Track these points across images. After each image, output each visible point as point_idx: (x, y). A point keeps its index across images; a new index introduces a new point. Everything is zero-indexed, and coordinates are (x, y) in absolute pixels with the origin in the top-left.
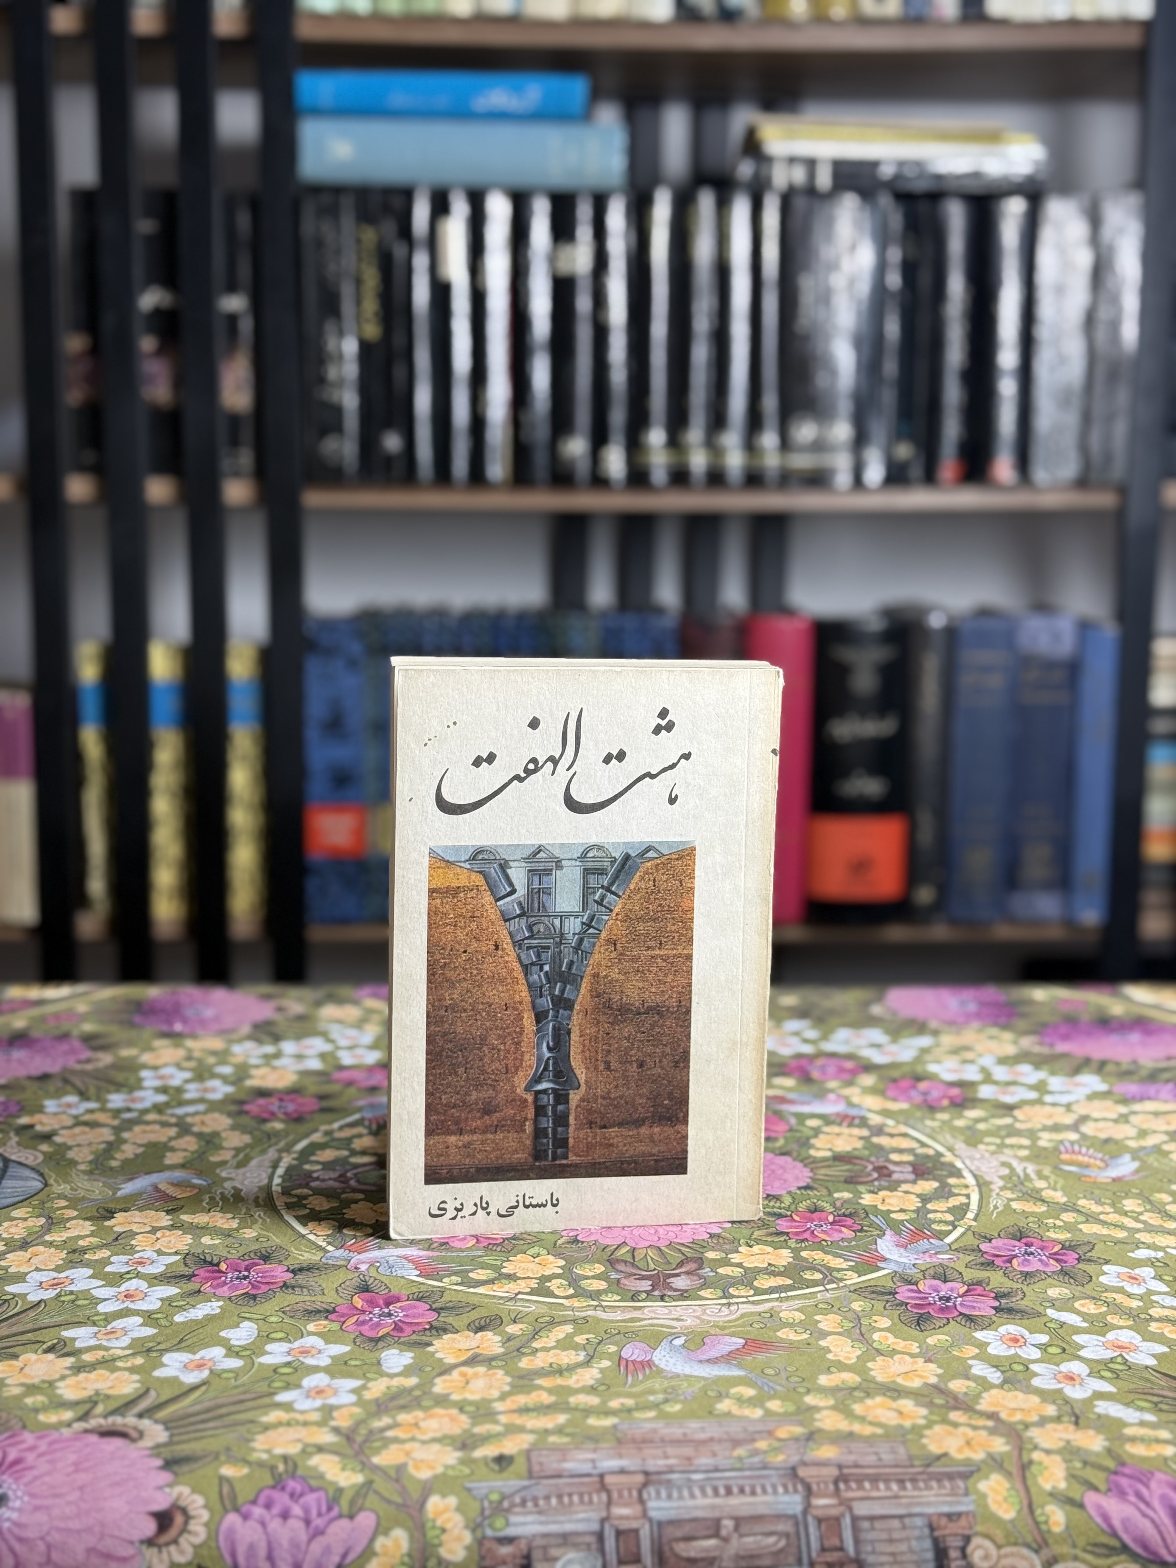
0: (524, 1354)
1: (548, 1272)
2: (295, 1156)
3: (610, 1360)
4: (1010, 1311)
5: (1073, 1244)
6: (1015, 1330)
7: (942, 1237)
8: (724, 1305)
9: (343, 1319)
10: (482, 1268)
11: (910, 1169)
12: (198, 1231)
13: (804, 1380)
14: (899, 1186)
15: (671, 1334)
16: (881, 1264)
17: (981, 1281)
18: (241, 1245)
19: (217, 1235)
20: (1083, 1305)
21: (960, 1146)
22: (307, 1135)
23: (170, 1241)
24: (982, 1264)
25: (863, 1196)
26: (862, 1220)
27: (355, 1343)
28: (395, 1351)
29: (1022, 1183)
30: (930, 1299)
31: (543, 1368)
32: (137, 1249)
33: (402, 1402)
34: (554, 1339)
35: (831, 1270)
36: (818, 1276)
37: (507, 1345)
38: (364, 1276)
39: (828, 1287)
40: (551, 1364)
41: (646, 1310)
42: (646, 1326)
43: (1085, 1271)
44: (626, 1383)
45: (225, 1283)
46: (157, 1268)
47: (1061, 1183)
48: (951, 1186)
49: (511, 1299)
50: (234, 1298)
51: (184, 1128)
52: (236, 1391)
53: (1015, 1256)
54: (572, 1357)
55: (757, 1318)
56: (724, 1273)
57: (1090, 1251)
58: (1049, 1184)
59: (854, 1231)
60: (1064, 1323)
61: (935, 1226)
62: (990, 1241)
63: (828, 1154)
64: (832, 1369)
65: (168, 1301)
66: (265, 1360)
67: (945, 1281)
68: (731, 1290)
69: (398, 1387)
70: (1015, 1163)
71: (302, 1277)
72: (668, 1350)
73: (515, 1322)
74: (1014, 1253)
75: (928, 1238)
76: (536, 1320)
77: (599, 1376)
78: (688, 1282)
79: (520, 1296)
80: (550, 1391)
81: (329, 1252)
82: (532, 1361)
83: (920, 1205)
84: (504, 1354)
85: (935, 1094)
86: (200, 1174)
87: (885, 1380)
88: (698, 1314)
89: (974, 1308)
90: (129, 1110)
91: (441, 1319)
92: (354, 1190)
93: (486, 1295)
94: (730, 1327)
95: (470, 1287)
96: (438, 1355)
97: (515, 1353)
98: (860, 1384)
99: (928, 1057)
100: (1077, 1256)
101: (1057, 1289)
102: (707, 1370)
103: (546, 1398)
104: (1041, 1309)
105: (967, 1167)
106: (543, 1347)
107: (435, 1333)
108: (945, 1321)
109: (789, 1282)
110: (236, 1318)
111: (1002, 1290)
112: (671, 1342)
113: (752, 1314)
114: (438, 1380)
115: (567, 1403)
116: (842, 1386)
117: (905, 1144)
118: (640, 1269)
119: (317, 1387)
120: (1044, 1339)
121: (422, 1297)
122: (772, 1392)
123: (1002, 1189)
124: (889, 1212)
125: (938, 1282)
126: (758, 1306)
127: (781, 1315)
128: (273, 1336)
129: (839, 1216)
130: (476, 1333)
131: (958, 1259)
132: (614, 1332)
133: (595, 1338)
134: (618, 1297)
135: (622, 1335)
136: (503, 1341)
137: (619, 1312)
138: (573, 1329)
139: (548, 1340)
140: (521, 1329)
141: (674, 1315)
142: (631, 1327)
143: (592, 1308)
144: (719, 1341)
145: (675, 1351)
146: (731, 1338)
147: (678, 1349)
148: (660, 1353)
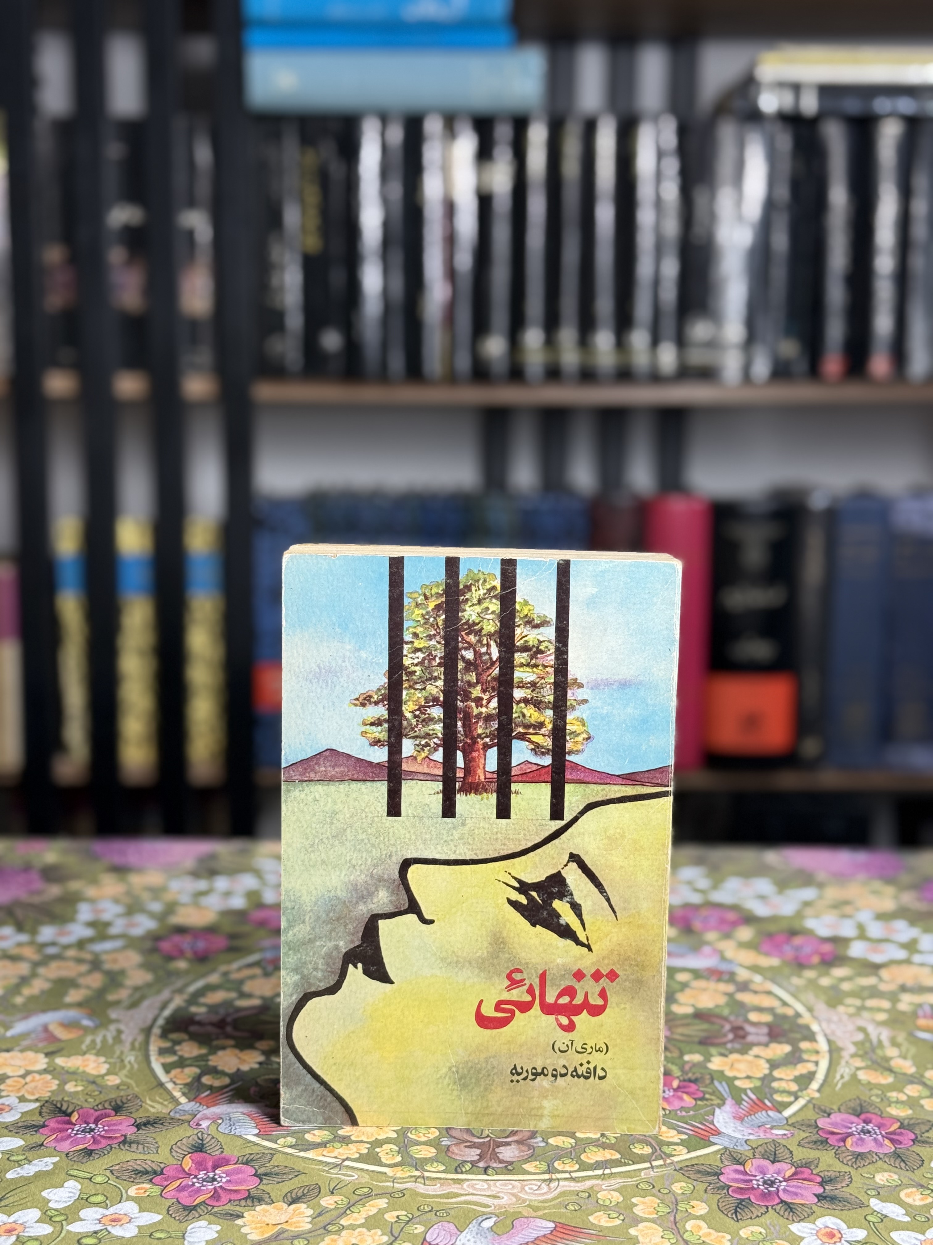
0: (329, 1232)
1: (382, 1136)
2: (185, 996)
4: (833, 1199)
5: (912, 1122)
6: (834, 1224)
7: (780, 1109)
8: (545, 1180)
9: (166, 1183)
10: (320, 1128)
11: (765, 1030)
12: (66, 1077)
14: (750, 1049)
15: (484, 1214)
16: (711, 1139)
17: (810, 1162)
18: (101, 1092)
19: (82, 1081)
20: (908, 1195)
21: (821, 1007)
22: (204, 975)
23: (36, 1087)
24: (815, 1142)
25: (713, 1059)
26: (706, 1086)
27: (168, 1211)
28: (203, 1223)
29: (873, 1050)
30: (754, 1182)
32: (3, 1094)
34: (364, 1216)
35: (661, 1143)
36: (648, 1150)
37: (316, 1220)
38: (203, 1133)
39: (655, 1163)
41: (465, 1185)
42: (461, 1203)
43: (918, 1154)
45: (69, 1136)
46: (14, 1116)
47: (913, 1050)
48: (801, 1051)
49: (337, 1165)
50: (72, 1153)
51: (96, 964)
53: (851, 1134)
54: (377, 1238)
55: (574, 1197)
56: (555, 1144)
57: (927, 1131)
58: (901, 1052)
59: (695, 1099)
60: (886, 1216)
61: (778, 1097)
62: (829, 1115)
63: (690, 1010)
65: (8, 1154)
66: (76, 1228)
67: (773, 1162)
68: (556, 1164)
70: (871, 1028)
71: (144, 1132)
72: (474, 1233)
73: (332, 1193)
74: (850, 1131)
75: (766, 1108)
76: (354, 1193)
78: (517, 1153)
79: (347, 1163)
81: (181, 1104)
82: (335, 1241)
83: (767, 1072)
84: (310, 1232)
85: (807, 950)
86: (92, 1015)
88: (515, 1191)
89: (796, 1194)
90: (53, 944)
91: (261, 1187)
92: (228, 1036)
93: (314, 1160)
94: (545, 1208)
95: (301, 1150)
96: (244, 1230)
97: (322, 1231)
99: (809, 911)
100: (913, 1137)
101: (886, 1175)
104: (864, 1198)
105: (823, 1031)
106: (351, 1224)
107: (251, 1204)
108: (765, 1209)
109: (618, 1156)
110: (63, 1176)
111: (829, 1174)
112: (480, 1224)
113: (571, 1193)
117: (767, 1002)
118: (473, 1135)
120: (860, 1234)
121: (251, 1160)
123: (853, 1056)
124: (736, 1078)
125: (767, 1163)
126: (579, 1185)
127: (599, 1196)
128: (92, 1199)
129: (684, 1081)
130: (289, 1205)
131: (793, 1135)
132: (427, 1209)
133: (406, 1215)
134: (442, 1168)
135: (434, 1213)
136: (314, 1216)
137: (439, 1185)
138: (387, 1203)
139: (358, 1217)
140: (336, 1202)
141: (492, 1191)
142: (445, 1203)
143: (413, 1179)
144: (528, 1225)
145: (481, 1235)
146: (542, 1221)
147: (485, 1233)
148: (466, 1237)
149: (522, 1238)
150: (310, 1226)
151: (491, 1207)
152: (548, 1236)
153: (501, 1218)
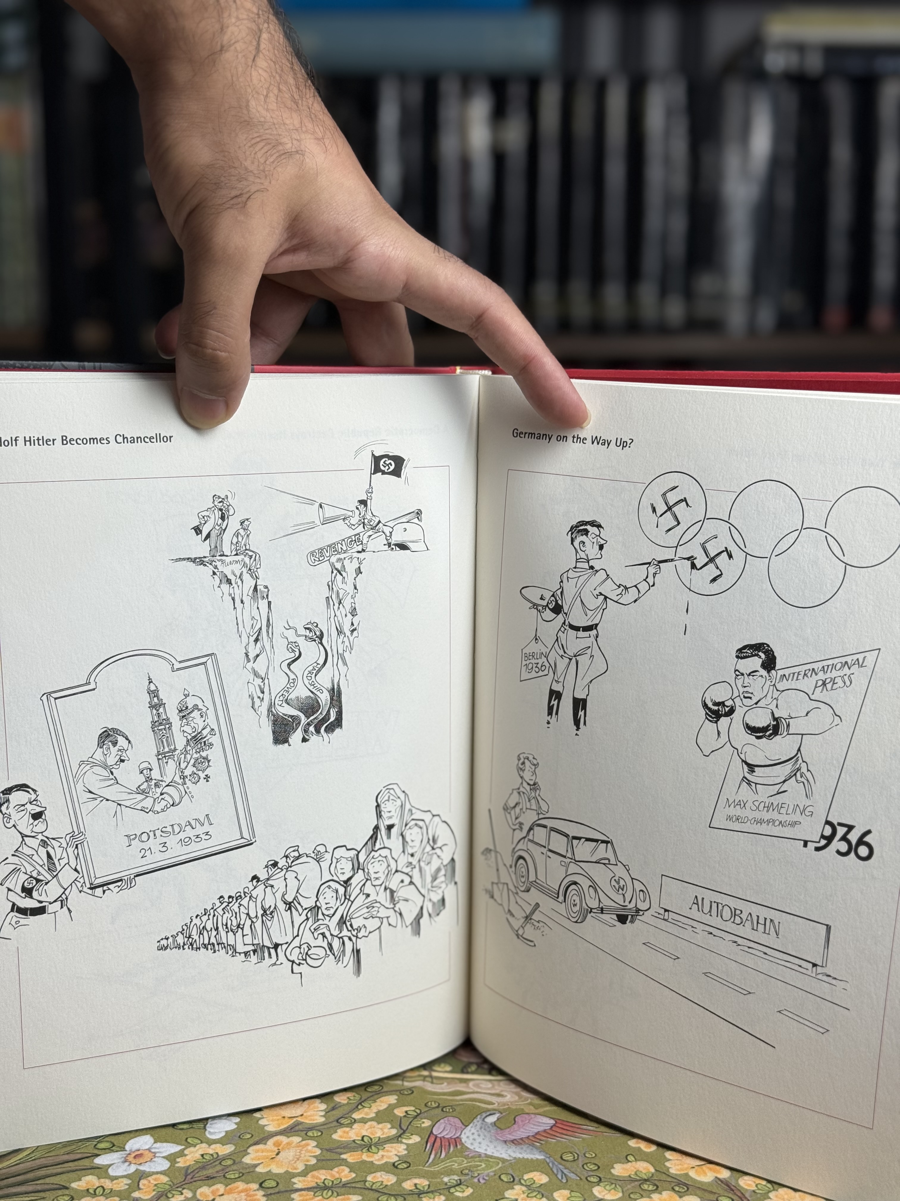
0: (341, 1125)
3: (420, 1137)
13: (599, 1167)
15: (488, 1110)
31: (354, 1141)
33: (210, 1172)
34: (375, 1111)
37: (328, 1114)
40: (363, 1137)
41: (471, 1084)
42: (466, 1100)
44: (428, 1161)
52: (63, 1151)
54: (386, 1130)
64: (630, 1158)
69: (212, 1155)
72: (478, 1127)
76: (365, 1089)
77: (406, 1152)
80: (352, 1168)
82: (347, 1132)
84: (323, 1124)
87: (679, 1173)
96: (261, 1122)
97: (335, 1124)
98: (653, 1175)
102: (510, 1152)
103: (345, 1174)
106: (363, 1118)
112: (483, 1120)
114: (250, 1150)
115: (366, 1181)
116: (632, 1176)
119: (139, 1150)
122: (564, 1181)
132: (434, 1105)
133: (414, 1111)
134: (448, 1068)
135: (440, 1109)
136: (327, 1111)
137: (445, 1084)
138: (396, 1099)
139: (369, 1111)
140: (348, 1098)
141: (496, 1089)
142: (452, 1100)
143: (422, 1078)
144: (529, 1120)
145: (485, 1129)
146: (542, 1117)
147: (489, 1127)
148: (470, 1131)
149: (523, 1132)
150: (323, 1120)
151: (494, 1104)
152: (548, 1131)
153: (504, 1114)
